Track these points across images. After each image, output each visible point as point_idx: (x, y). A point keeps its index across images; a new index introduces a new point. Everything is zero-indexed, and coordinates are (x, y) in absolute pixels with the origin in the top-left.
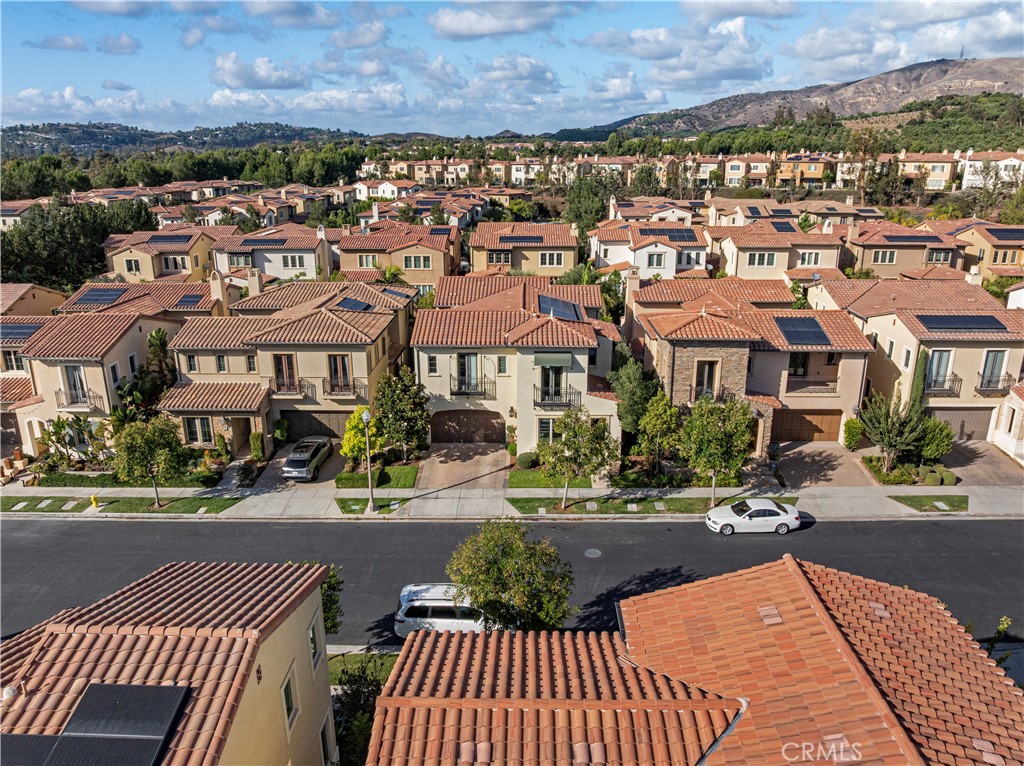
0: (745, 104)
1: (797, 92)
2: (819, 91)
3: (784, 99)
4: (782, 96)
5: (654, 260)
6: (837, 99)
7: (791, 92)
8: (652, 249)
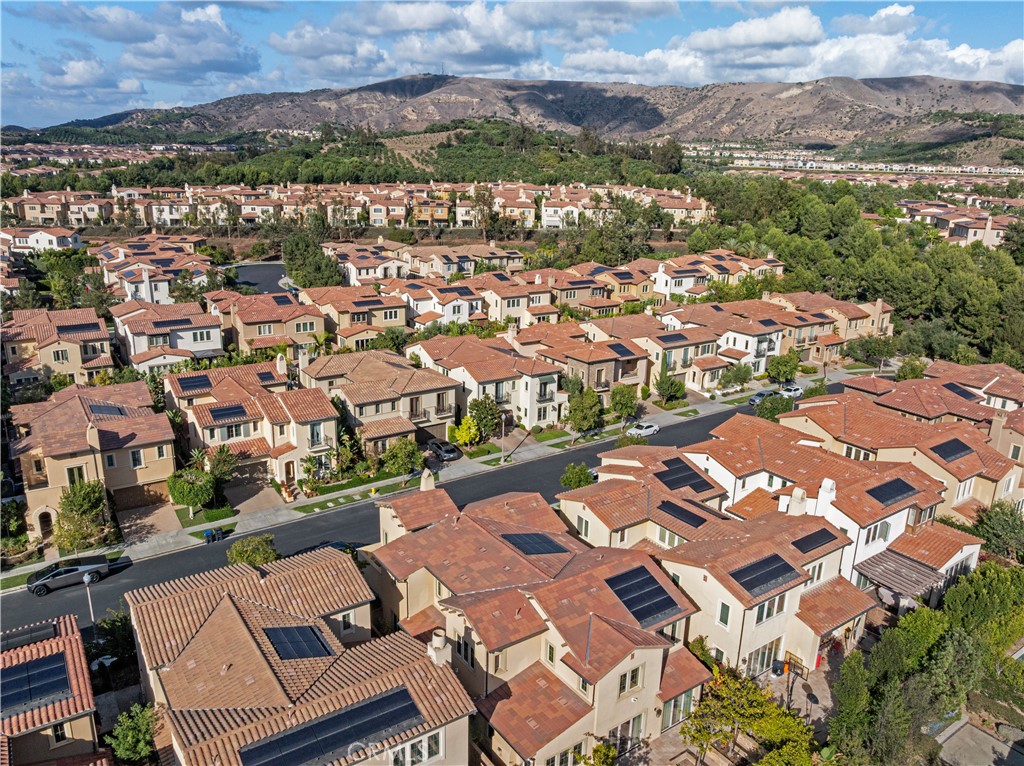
0: (253, 105)
1: (303, 94)
2: (324, 96)
3: (292, 101)
4: (290, 98)
5: (457, 310)
6: (343, 104)
7: (297, 94)
8: (455, 303)
